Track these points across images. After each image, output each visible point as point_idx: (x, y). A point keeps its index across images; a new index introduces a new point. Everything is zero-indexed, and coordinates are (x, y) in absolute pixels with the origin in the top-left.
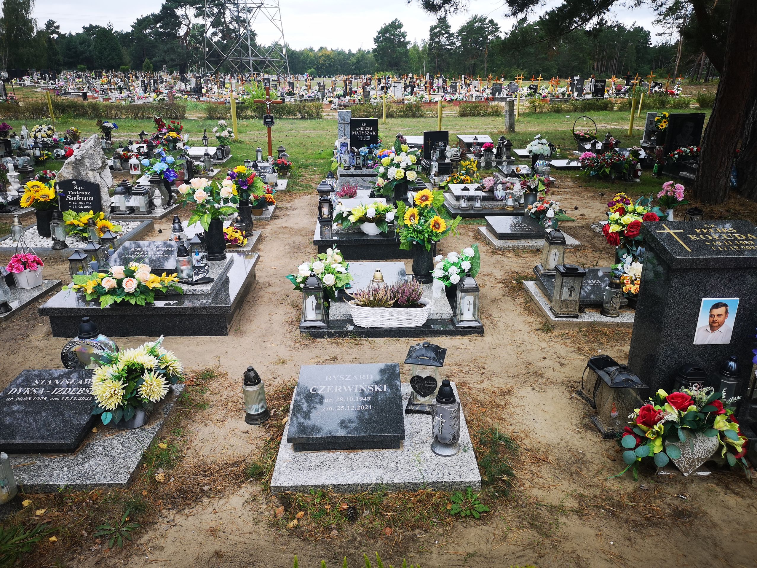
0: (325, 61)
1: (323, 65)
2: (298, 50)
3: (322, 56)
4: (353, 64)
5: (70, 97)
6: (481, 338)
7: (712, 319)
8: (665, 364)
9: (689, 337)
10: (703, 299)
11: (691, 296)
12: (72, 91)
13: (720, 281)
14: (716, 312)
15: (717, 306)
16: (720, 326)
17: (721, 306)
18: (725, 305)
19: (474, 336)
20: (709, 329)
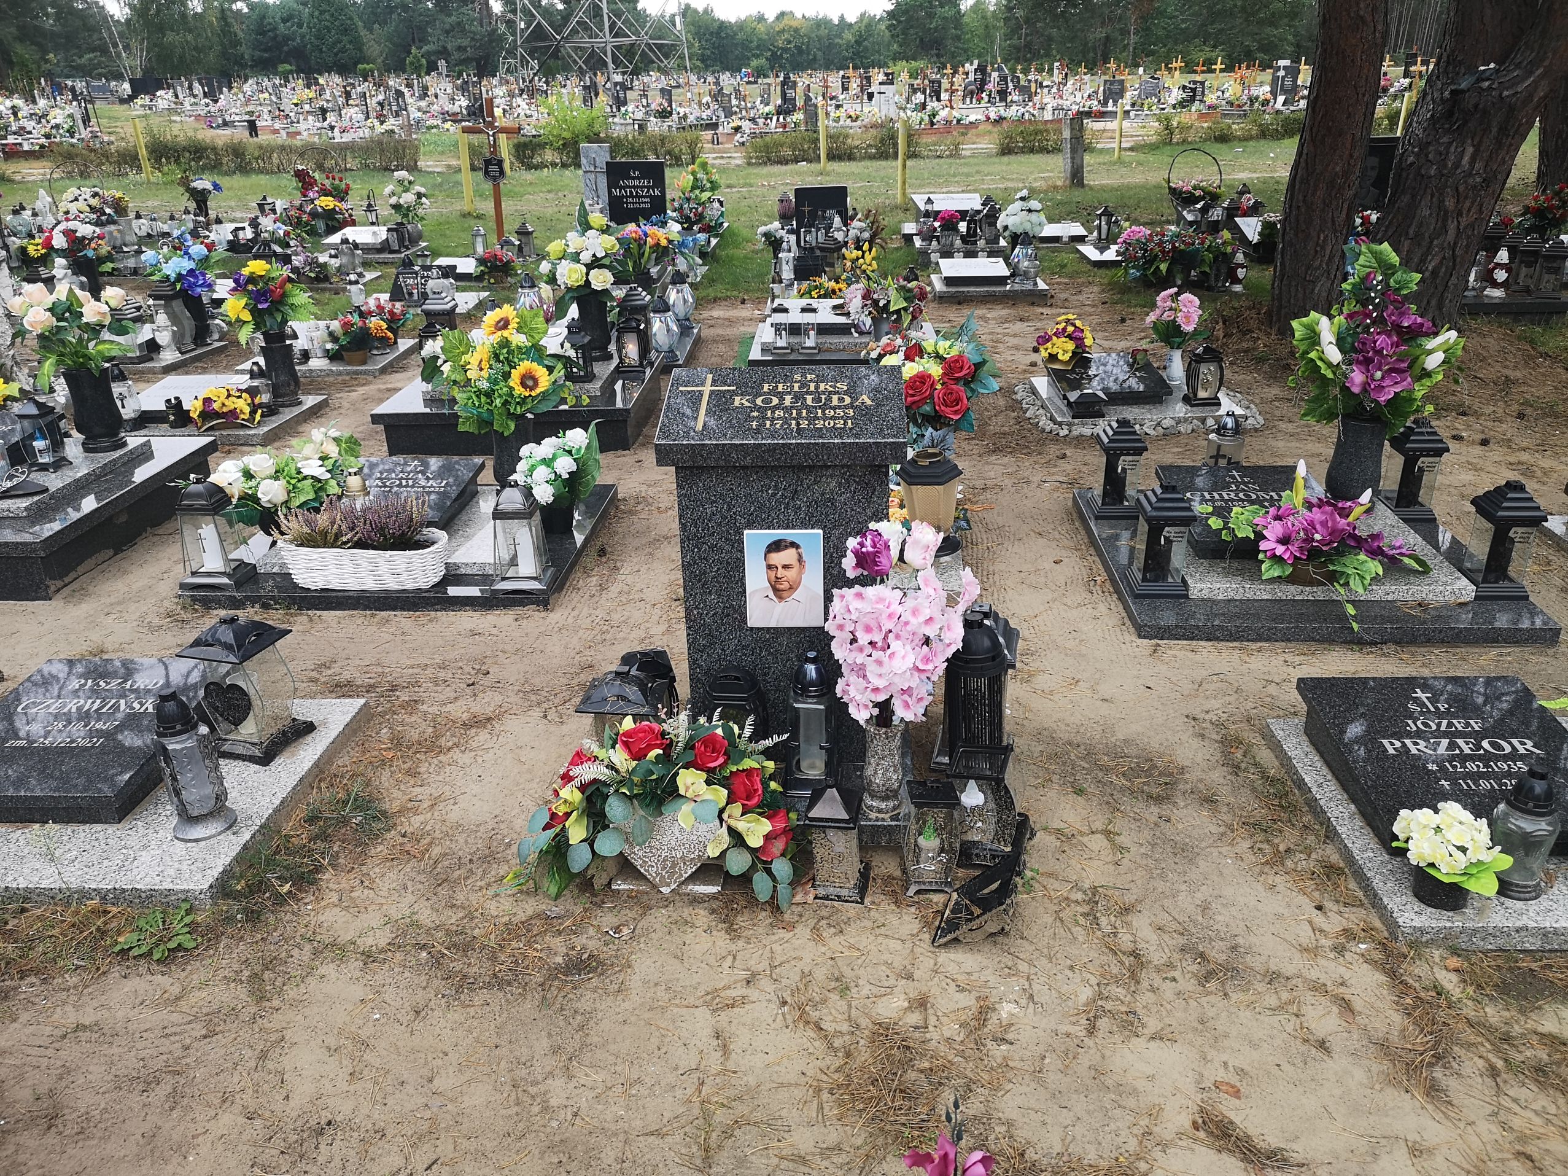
0: (790, 42)
1: (785, 50)
2: (733, 20)
3: (783, 31)
4: (849, 46)
5: (228, 132)
6: (543, 614)
7: (772, 574)
8: (700, 667)
9: (735, 611)
10: (746, 532)
11: (719, 525)
12: (237, 118)
13: (774, 495)
14: (778, 558)
15: (776, 546)
16: (792, 588)
17: (786, 547)
18: (794, 545)
19: (531, 610)
20: (771, 595)
